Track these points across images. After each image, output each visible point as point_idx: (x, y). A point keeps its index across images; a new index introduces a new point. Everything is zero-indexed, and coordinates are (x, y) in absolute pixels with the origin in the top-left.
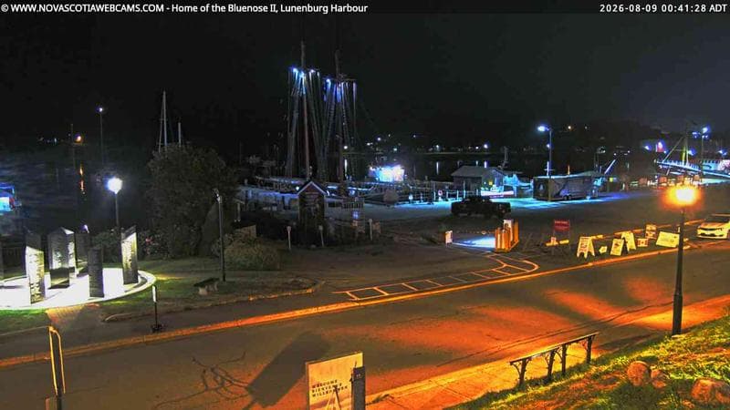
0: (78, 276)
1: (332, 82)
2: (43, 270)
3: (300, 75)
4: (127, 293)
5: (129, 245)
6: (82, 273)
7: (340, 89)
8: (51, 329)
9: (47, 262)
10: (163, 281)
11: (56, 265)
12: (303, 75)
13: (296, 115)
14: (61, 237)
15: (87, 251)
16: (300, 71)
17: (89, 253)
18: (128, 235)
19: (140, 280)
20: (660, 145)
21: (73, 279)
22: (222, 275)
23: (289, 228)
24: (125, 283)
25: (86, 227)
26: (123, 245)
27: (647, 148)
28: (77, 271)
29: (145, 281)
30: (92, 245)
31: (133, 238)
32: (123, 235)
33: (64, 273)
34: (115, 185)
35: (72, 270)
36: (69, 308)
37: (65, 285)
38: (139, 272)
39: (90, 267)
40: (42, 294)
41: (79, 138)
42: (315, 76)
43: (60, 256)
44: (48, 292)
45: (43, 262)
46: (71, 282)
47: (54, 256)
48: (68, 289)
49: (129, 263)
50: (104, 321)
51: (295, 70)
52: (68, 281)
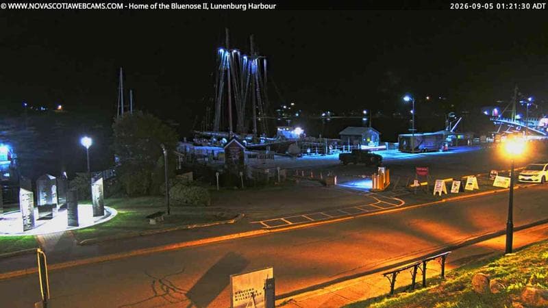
0: (59, 210)
1: (248, 59)
2: (32, 206)
3: (225, 54)
4: (96, 223)
5: (97, 188)
6: (62, 208)
7: (255, 63)
8: (39, 250)
9: (36, 199)
10: (122, 214)
11: (42, 202)
12: (227, 54)
13: (222, 84)
14: (46, 181)
15: (65, 192)
16: (225, 51)
17: (67, 193)
18: (96, 180)
19: (105, 213)
20: (496, 111)
21: (56, 212)
22: (167, 210)
23: (217, 174)
24: (94, 216)
25: (65, 173)
26: (93, 187)
27: (486, 113)
28: (58, 207)
29: (109, 214)
30: (69, 188)
31: (100, 182)
32: (93, 179)
33: (49, 208)
34: (87, 142)
35: (55, 206)
36: (53, 235)
37: (50, 217)
38: (105, 207)
39: (68, 204)
40: (32, 224)
41: (60, 107)
42: (236, 54)
43: (45, 195)
44: (37, 223)
45: (33, 200)
46: (54, 215)
47: (41, 195)
48: (52, 220)
49: (97, 201)
50: (78, 244)
51: (222, 51)
52: (51, 215)
